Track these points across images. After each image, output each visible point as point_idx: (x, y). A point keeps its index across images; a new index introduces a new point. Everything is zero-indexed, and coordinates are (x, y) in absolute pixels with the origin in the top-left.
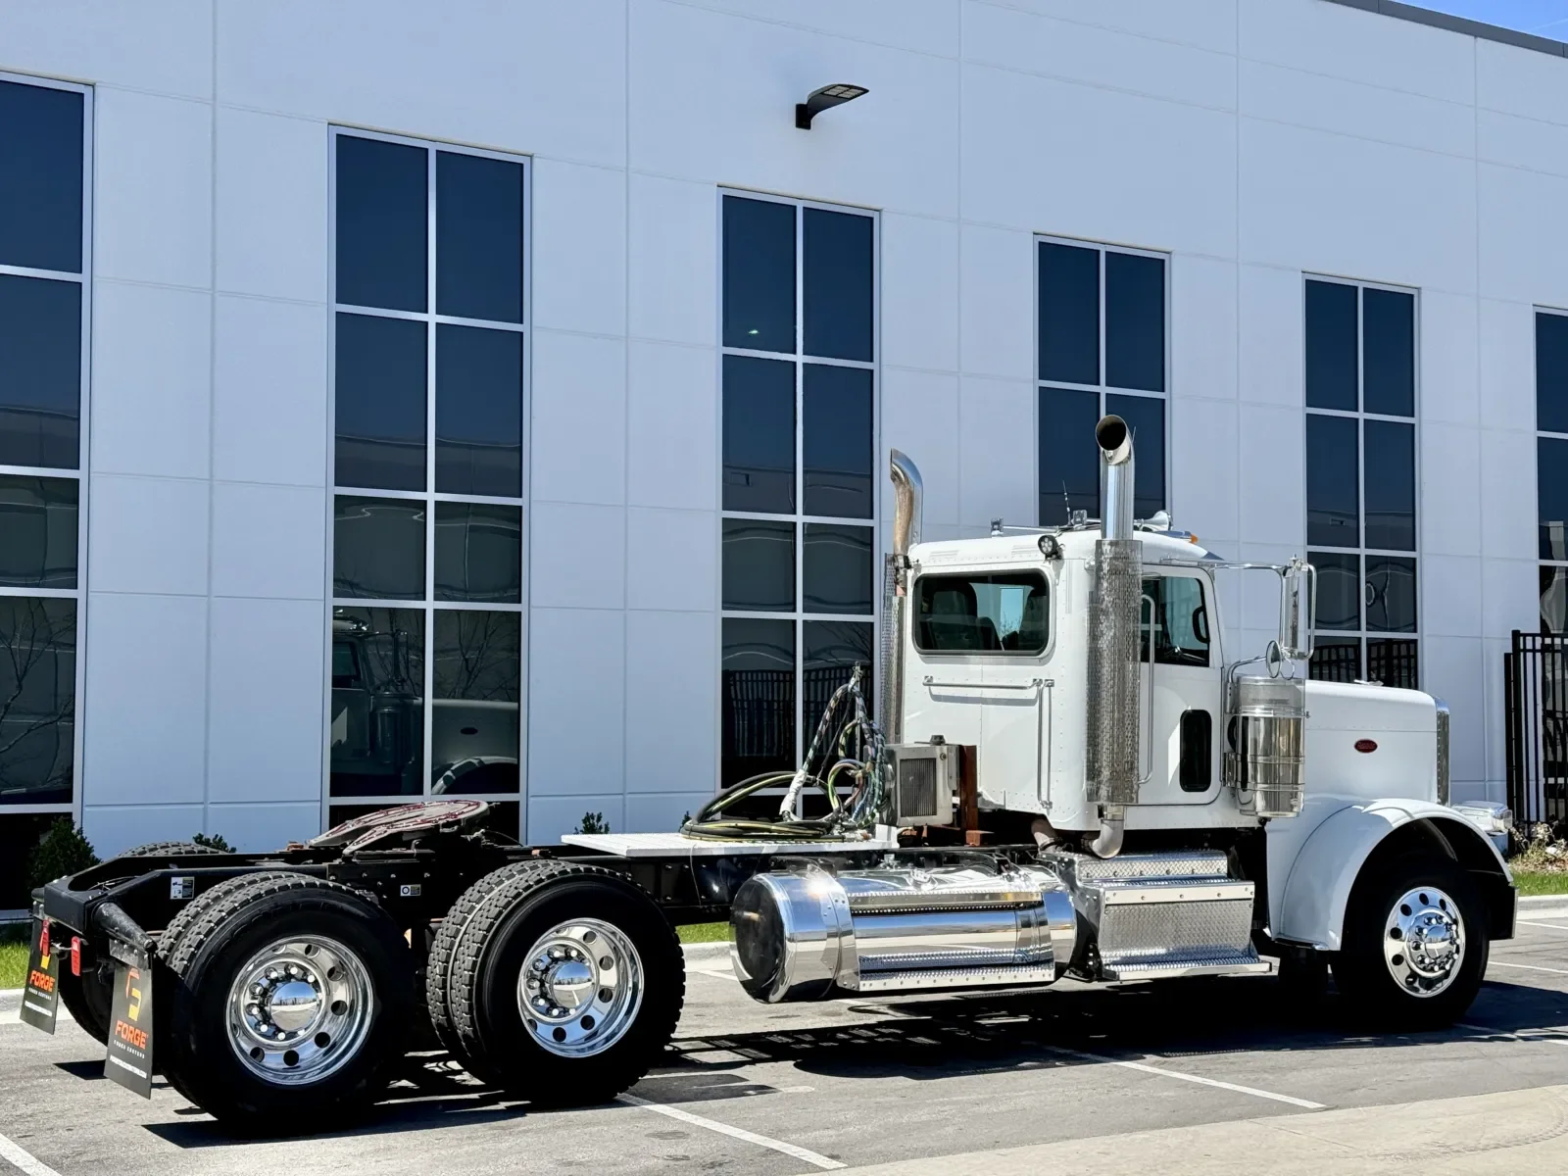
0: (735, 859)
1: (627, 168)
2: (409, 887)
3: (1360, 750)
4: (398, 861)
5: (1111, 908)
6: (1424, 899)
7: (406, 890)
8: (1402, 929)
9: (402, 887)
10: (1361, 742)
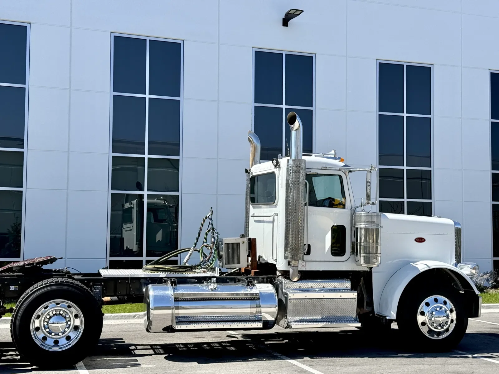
0: (148, 279)
1: (219, 43)
2: (13, 287)
3: (417, 241)
4: (8, 277)
5: (292, 300)
6: (436, 300)
7: (12, 288)
8: (424, 311)
9: (10, 287)
10: (418, 238)
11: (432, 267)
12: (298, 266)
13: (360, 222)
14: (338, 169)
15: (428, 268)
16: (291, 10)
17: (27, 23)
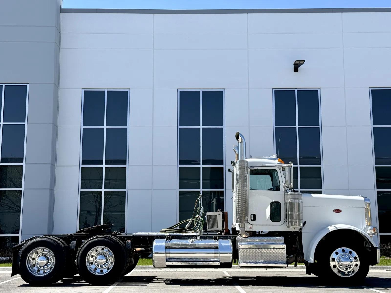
1: (248, 88)
3: (335, 212)
4: (81, 235)
5: (241, 249)
6: (343, 251)
8: (335, 258)
9: (82, 240)
10: (336, 210)
11: (339, 228)
12: (244, 228)
13: (288, 199)
14: (274, 166)
15: (336, 229)
16: (296, 61)
17: (128, 89)
